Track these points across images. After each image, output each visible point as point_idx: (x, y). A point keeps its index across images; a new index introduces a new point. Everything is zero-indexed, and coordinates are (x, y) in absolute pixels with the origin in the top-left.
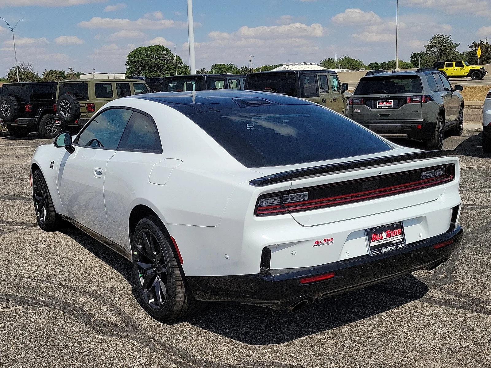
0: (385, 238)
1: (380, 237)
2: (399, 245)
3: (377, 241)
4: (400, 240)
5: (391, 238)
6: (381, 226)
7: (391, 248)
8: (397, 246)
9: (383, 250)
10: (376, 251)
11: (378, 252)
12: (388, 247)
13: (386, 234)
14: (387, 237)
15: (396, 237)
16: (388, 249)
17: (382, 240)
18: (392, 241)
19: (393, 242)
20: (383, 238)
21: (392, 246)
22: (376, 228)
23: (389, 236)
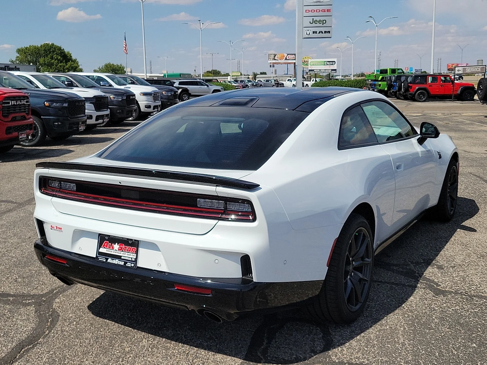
0: (116, 250)
1: (111, 246)
2: (128, 263)
3: (108, 250)
4: (132, 259)
5: (122, 252)
6: (115, 237)
7: (119, 262)
8: (125, 263)
9: (110, 260)
10: (102, 258)
11: (104, 259)
12: (115, 260)
13: (119, 246)
14: (118, 249)
15: (128, 253)
16: (116, 262)
17: (113, 251)
18: (123, 256)
19: (124, 258)
20: (115, 249)
21: (120, 261)
22: (109, 236)
23: (121, 249)
